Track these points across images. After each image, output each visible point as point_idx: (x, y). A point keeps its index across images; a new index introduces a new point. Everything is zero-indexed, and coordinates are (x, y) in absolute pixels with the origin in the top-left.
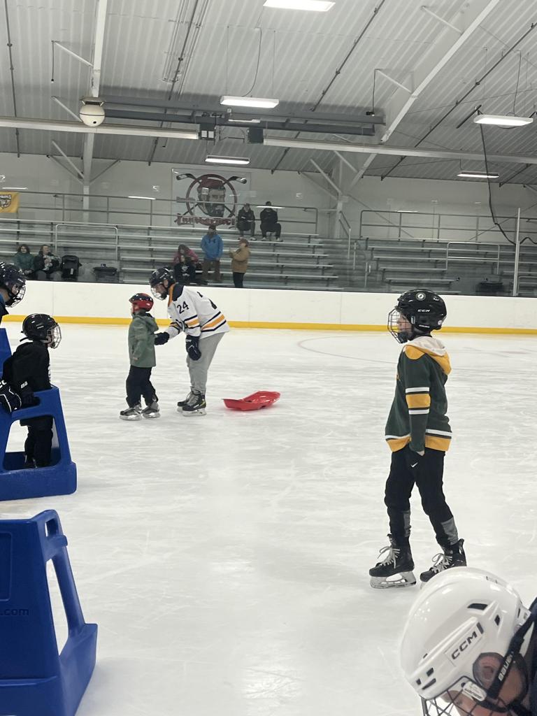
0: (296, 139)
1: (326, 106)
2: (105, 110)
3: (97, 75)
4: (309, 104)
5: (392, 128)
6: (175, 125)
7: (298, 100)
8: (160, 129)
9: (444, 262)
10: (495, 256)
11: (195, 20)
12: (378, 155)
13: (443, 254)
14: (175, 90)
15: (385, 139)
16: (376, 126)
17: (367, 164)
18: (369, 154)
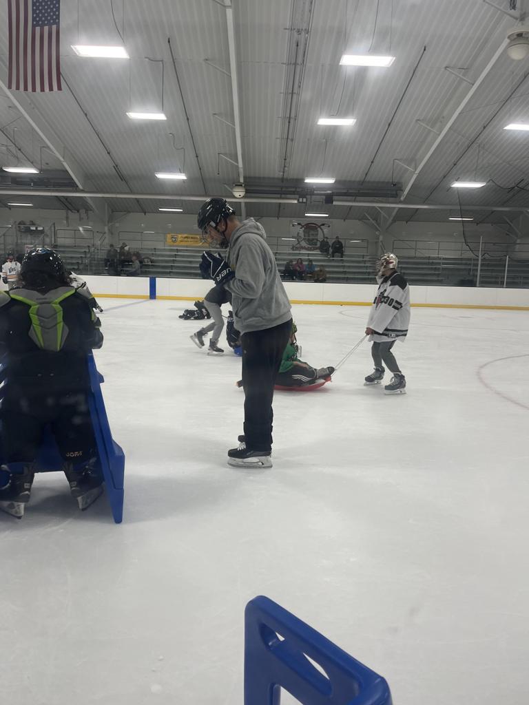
0: (355, 201)
1: (369, 182)
2: (246, 190)
3: (241, 170)
4: (359, 181)
5: (406, 192)
6: (289, 196)
7: (353, 179)
8: (281, 198)
9: (439, 268)
10: (470, 264)
11: (290, 137)
12: (400, 209)
13: (439, 264)
14: (285, 177)
15: (402, 199)
16: (398, 192)
17: (394, 214)
18: (394, 208)
